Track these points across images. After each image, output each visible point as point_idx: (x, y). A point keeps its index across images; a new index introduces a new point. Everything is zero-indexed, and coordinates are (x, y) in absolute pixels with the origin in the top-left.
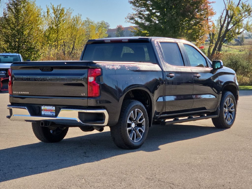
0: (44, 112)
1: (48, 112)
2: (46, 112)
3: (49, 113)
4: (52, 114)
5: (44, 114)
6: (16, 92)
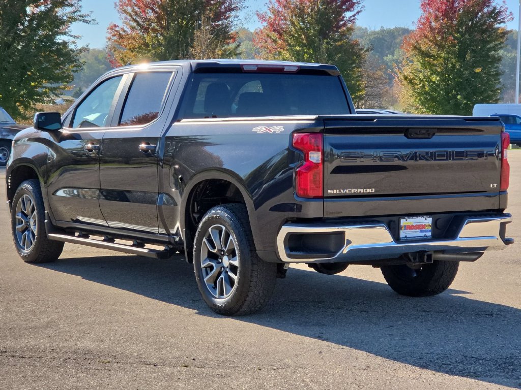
0: (406, 231)
1: (414, 230)
2: (411, 230)
3: (417, 233)
4: (423, 234)
5: (406, 237)
6: (338, 191)
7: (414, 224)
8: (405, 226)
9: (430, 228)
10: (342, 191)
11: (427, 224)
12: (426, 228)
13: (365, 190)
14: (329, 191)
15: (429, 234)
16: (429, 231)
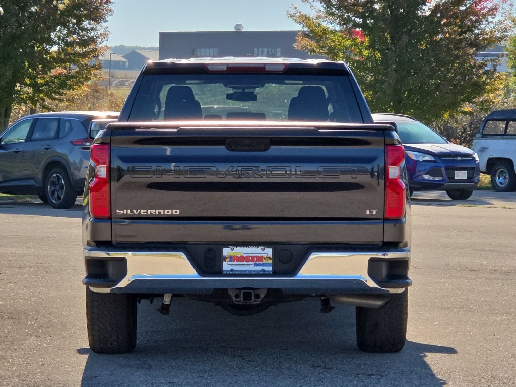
0: (231, 263)
1: (245, 263)
2: (240, 263)
4: (259, 268)
5: (232, 270)
6: (129, 210)
7: (245, 256)
8: (231, 257)
9: (270, 261)
10: (134, 211)
11: (265, 256)
12: (264, 260)
13: (166, 211)
14: (117, 211)
15: (270, 268)
16: (269, 265)
